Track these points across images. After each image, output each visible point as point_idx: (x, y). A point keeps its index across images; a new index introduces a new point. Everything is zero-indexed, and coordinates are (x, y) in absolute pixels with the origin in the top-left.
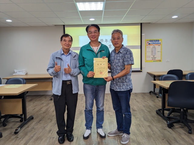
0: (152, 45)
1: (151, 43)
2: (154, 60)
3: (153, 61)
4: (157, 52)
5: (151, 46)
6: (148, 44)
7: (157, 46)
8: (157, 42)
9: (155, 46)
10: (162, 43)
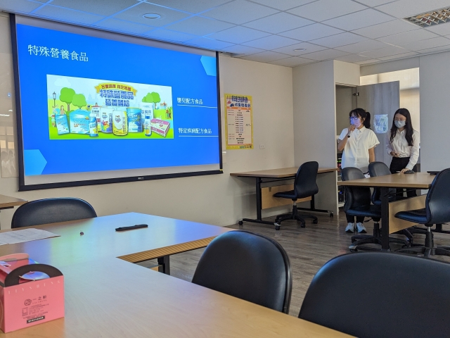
0: (236, 108)
1: (234, 103)
2: (241, 144)
3: (239, 147)
4: (244, 126)
5: (236, 111)
6: (229, 105)
7: (244, 112)
8: (244, 103)
9: (242, 111)
10: (252, 106)
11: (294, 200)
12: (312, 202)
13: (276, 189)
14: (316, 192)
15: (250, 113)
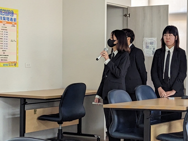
0: (1, 22)
2: (5, 61)
3: (2, 64)
4: (9, 41)
7: (9, 26)
8: (10, 17)
9: (6, 25)
10: (18, 21)
11: (60, 123)
12: (79, 126)
13: (40, 112)
14: (83, 115)
15: (15, 28)
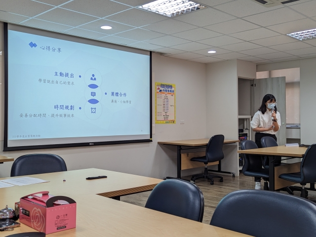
1: (162, 89)
2: (166, 120)
3: (165, 122)
4: (169, 106)
5: (163, 95)
6: (158, 91)
7: (169, 96)
8: (170, 89)
9: (167, 95)
10: (175, 92)
11: (206, 163)
12: (219, 166)
13: (192, 155)
14: (223, 158)
15: (173, 97)
